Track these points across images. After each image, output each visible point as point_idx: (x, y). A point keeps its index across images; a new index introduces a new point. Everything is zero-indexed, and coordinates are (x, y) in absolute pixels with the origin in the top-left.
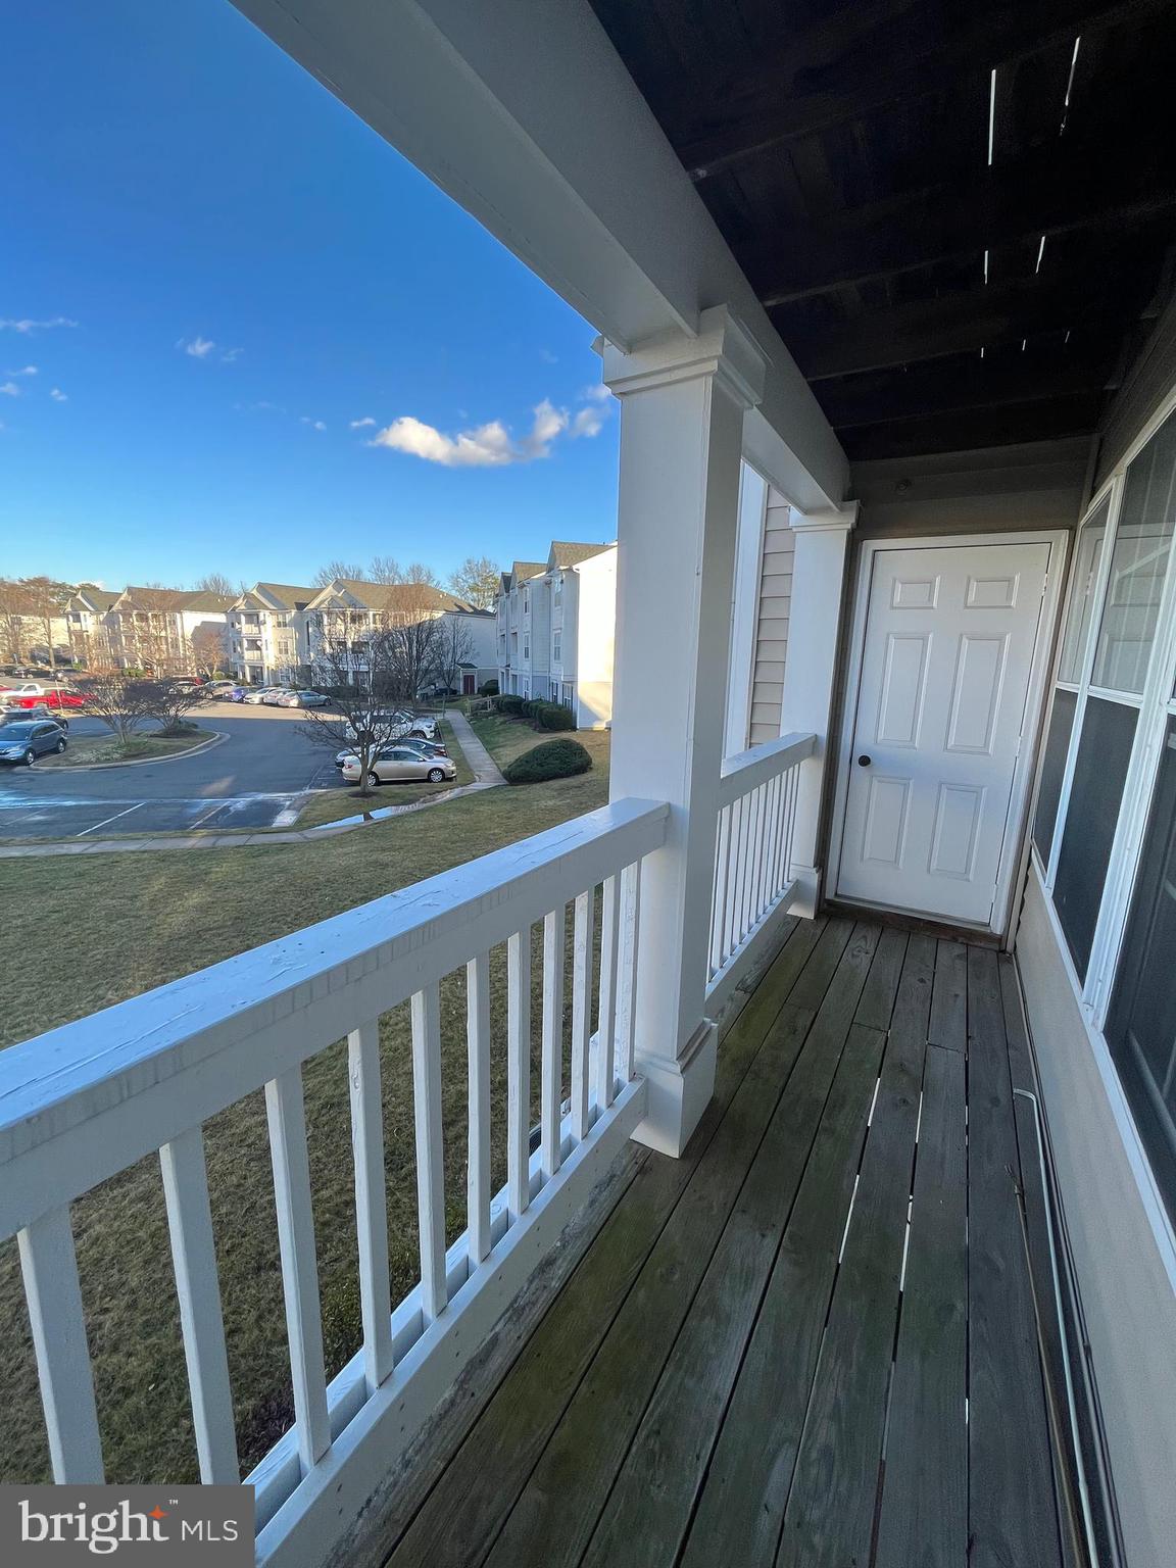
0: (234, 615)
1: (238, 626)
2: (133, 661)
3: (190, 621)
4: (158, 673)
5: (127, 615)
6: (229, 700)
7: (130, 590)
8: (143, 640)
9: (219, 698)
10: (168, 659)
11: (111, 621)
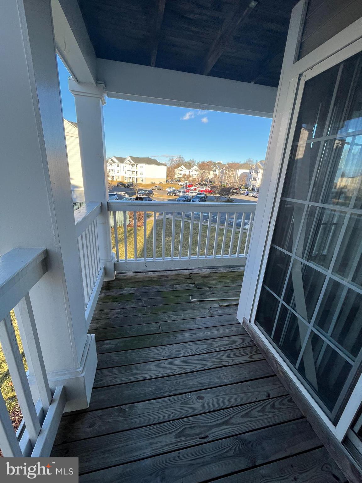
0: (251, 170)
1: (252, 173)
2: (224, 183)
3: (240, 172)
4: (229, 186)
5: (226, 170)
7: (228, 164)
9: (242, 194)
10: (233, 182)
11: (222, 172)
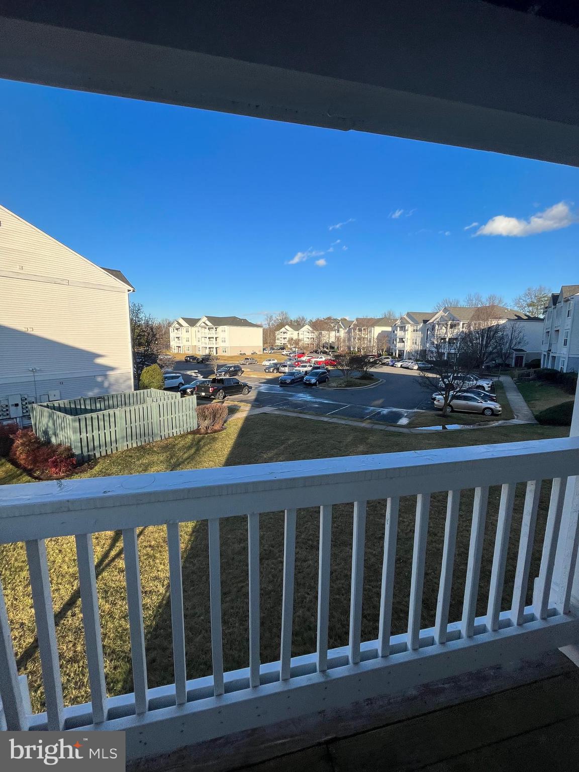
0: (395, 328)
1: (396, 332)
2: (354, 348)
3: (377, 330)
4: (362, 353)
5: (355, 329)
6: (388, 365)
7: (357, 320)
8: (359, 339)
9: (384, 364)
10: (367, 347)
11: (349, 332)
